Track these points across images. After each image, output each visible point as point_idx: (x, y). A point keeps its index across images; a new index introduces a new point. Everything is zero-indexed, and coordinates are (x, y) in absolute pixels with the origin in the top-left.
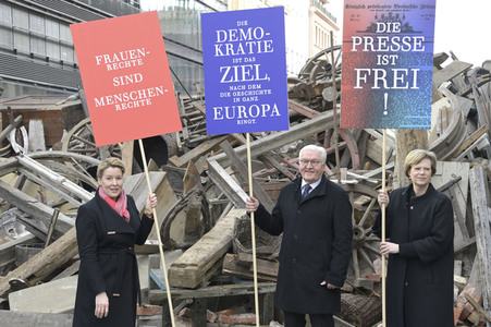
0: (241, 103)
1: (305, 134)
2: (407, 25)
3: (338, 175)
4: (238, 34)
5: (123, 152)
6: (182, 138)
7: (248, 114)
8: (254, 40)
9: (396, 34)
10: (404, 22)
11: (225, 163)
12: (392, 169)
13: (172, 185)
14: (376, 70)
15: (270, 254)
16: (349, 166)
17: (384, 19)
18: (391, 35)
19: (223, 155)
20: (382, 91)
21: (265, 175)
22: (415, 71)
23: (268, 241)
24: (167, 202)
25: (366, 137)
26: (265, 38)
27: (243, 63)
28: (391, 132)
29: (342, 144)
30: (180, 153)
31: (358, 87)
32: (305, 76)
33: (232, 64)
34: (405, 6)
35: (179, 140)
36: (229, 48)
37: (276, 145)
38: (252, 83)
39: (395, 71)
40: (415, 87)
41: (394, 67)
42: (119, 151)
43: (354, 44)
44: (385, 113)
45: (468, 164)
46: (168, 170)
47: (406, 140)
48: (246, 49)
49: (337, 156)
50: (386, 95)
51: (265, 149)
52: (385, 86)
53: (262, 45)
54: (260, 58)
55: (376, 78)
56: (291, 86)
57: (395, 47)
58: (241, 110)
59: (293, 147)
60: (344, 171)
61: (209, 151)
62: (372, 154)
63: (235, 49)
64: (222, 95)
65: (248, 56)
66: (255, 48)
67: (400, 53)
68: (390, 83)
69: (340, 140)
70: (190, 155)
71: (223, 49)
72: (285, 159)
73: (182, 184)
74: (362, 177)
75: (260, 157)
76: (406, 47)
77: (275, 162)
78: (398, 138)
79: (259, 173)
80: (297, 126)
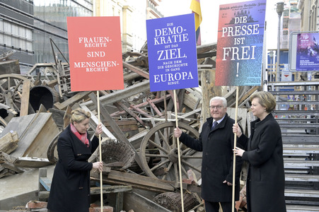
0: (170, 72)
1: (144, 89)
2: (250, 17)
3: (165, 116)
4: (168, 31)
5: (22, 99)
6: (62, 91)
7: (174, 79)
8: (177, 34)
9: (245, 24)
10: (249, 16)
11: (92, 108)
12: (200, 112)
13: (56, 121)
14: (233, 48)
15: (121, 167)
16: (173, 110)
17: (239, 15)
18: (242, 25)
19: (91, 102)
20: (236, 61)
21: (118, 116)
22: (253, 47)
23: (119, 158)
24: (52, 133)
25: (183, 92)
26: (184, 33)
27: (171, 48)
28: (199, 89)
29: (168, 96)
30: (61, 101)
31: (224, 59)
32: (145, 52)
33: (164, 49)
34: (249, 5)
35: (60, 92)
36: (163, 39)
37: (126, 96)
38: (176, 60)
39: (243, 47)
40: (253, 58)
41: (242, 45)
42: (19, 99)
43: (224, 32)
44: (237, 76)
45: (246, 110)
46: (53, 112)
47: (208, 93)
48: (173, 40)
49: (165, 103)
50: (238, 64)
51: (118, 99)
52: (238, 59)
53: (182, 36)
54: (181, 45)
55: (233, 53)
56: (135, 58)
57: (244, 33)
58: (170, 76)
59: (137, 97)
60: (169, 113)
61: (81, 99)
62: (187, 103)
63: (166, 40)
64: (159, 68)
65: (174, 43)
66: (178, 39)
67: (246, 36)
68: (240, 57)
69: (167, 93)
70: (68, 102)
71: (159, 40)
72: (132, 105)
73: (63, 121)
74: (181, 117)
75: (115, 104)
76: (249, 32)
77: (125, 107)
78: (204, 92)
79: (114, 114)
80: (139, 84)
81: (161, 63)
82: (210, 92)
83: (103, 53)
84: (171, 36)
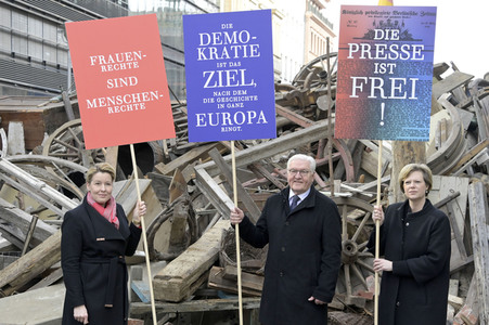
0: (226, 110)
1: (297, 143)
2: (406, 32)
3: (331, 187)
4: (223, 38)
5: (107, 157)
6: (169, 145)
7: (233, 121)
8: (239, 43)
9: (395, 42)
10: (403, 29)
11: (213, 172)
12: (388, 182)
13: (157, 193)
14: (373, 79)
15: (258, 269)
16: (343, 179)
17: (382, 26)
18: (389, 42)
19: (212, 163)
20: (379, 100)
21: (255, 186)
22: (414, 80)
23: (256, 254)
24: (152, 211)
25: (361, 148)
26: (252, 42)
27: (228, 68)
28: (387, 144)
29: (336, 155)
30: (167, 161)
31: (354, 95)
32: (300, 84)
33: (216, 69)
34: (404, 13)
35: (165, 147)
36: (213, 52)
37: (267, 154)
38: (237, 88)
39: (393, 80)
40: (413, 97)
41: (391, 76)
42: (102, 157)
43: (351, 51)
44: (382, 124)
45: (467, 180)
46: (154, 178)
47: (403, 152)
48: (231, 53)
49: (331, 167)
50: (383, 105)
51: (255, 159)
52: (382, 96)
53: (248, 49)
54: (246, 63)
55: (373, 87)
56: (284, 93)
57: (393, 55)
58: (226, 117)
59: (285, 157)
60: (338, 183)
61: (197, 159)
62: (367, 166)
63: (220, 53)
64: (205, 101)
65: (233, 60)
66: (241, 52)
67: (398, 62)
68: (388, 93)
69: (335, 150)
70: (177, 162)
71: (207, 53)
72: (276, 169)
73: (168, 192)
74: (357, 190)
75: (250, 167)
76: (405, 56)
77: (266, 172)
78: (395, 150)
79: (249, 183)
80: (289, 136)
81: (209, 93)
82: (406, 150)
83: (133, 80)
84: (228, 47)
